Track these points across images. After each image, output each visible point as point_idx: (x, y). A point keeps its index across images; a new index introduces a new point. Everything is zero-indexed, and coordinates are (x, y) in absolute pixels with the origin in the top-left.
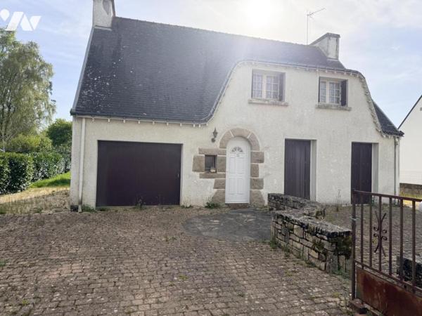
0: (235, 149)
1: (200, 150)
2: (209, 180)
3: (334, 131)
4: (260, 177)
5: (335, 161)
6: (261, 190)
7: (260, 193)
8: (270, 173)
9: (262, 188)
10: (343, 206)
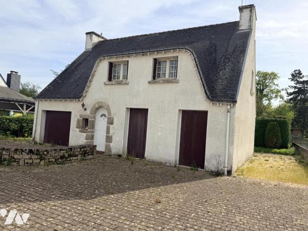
0: (103, 115)
1: (80, 115)
2: (83, 134)
3: (162, 101)
4: (110, 135)
5: (163, 126)
6: (111, 144)
7: (110, 145)
8: (115, 132)
9: (111, 142)
10: (167, 164)
